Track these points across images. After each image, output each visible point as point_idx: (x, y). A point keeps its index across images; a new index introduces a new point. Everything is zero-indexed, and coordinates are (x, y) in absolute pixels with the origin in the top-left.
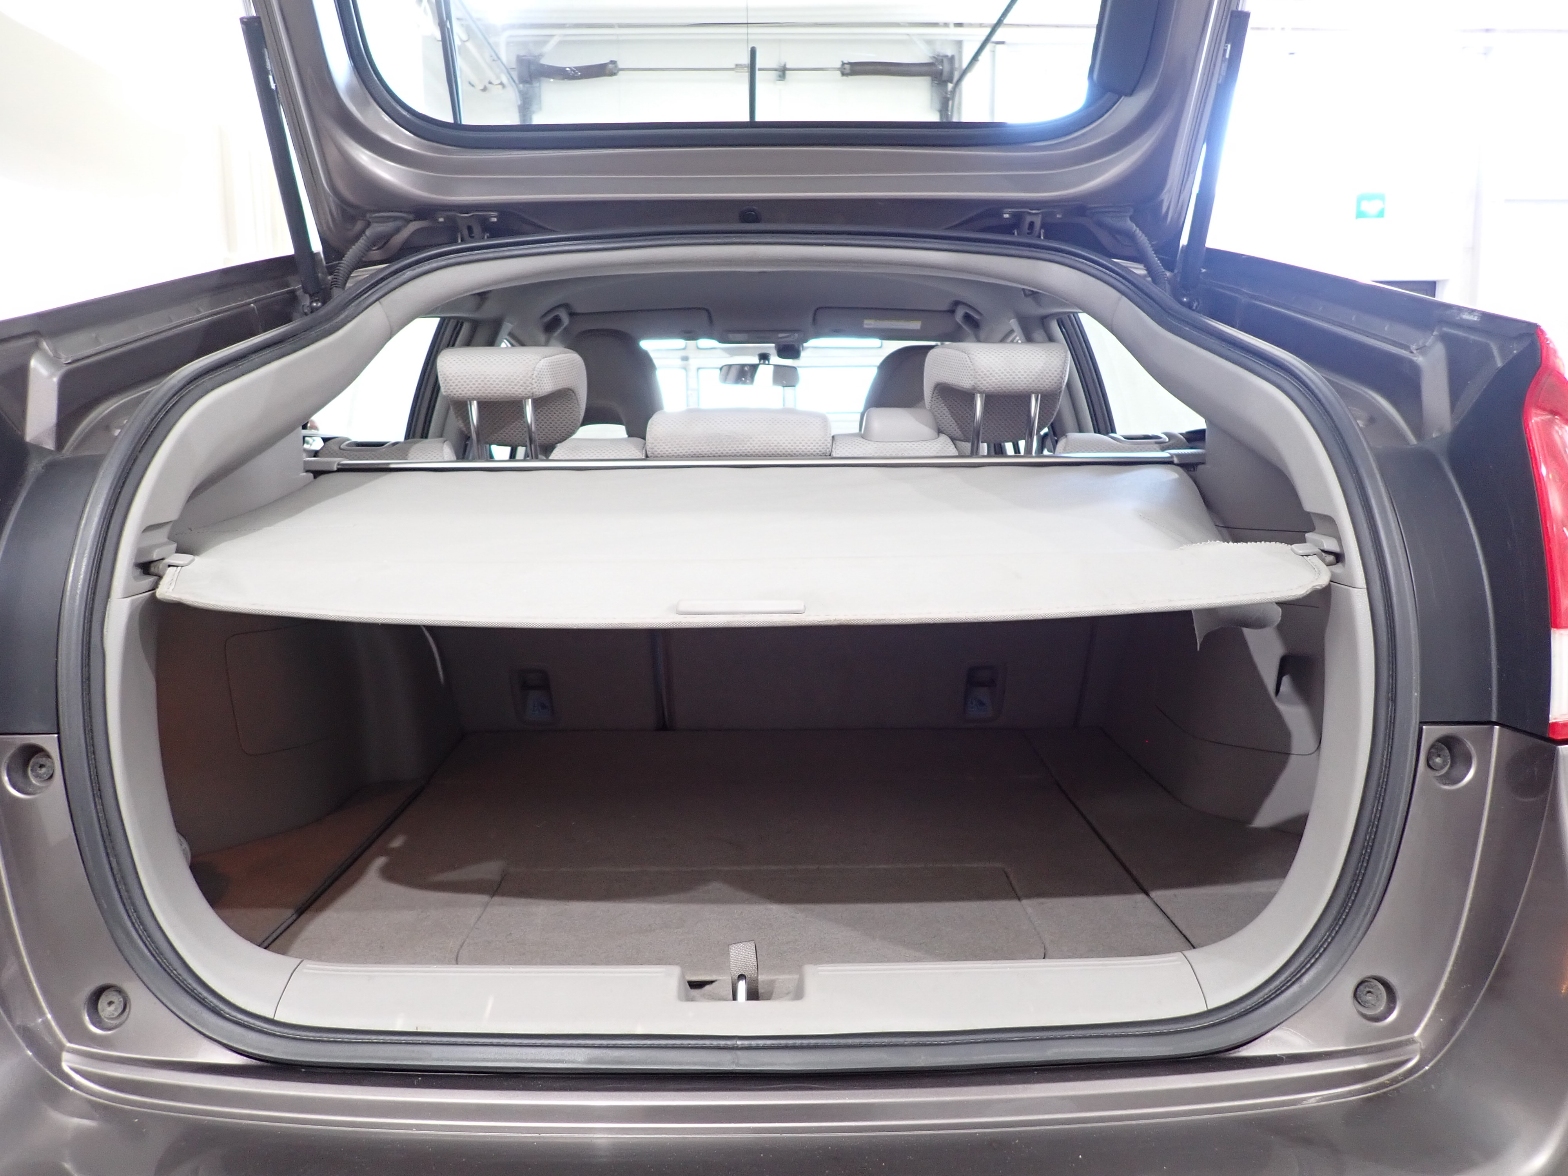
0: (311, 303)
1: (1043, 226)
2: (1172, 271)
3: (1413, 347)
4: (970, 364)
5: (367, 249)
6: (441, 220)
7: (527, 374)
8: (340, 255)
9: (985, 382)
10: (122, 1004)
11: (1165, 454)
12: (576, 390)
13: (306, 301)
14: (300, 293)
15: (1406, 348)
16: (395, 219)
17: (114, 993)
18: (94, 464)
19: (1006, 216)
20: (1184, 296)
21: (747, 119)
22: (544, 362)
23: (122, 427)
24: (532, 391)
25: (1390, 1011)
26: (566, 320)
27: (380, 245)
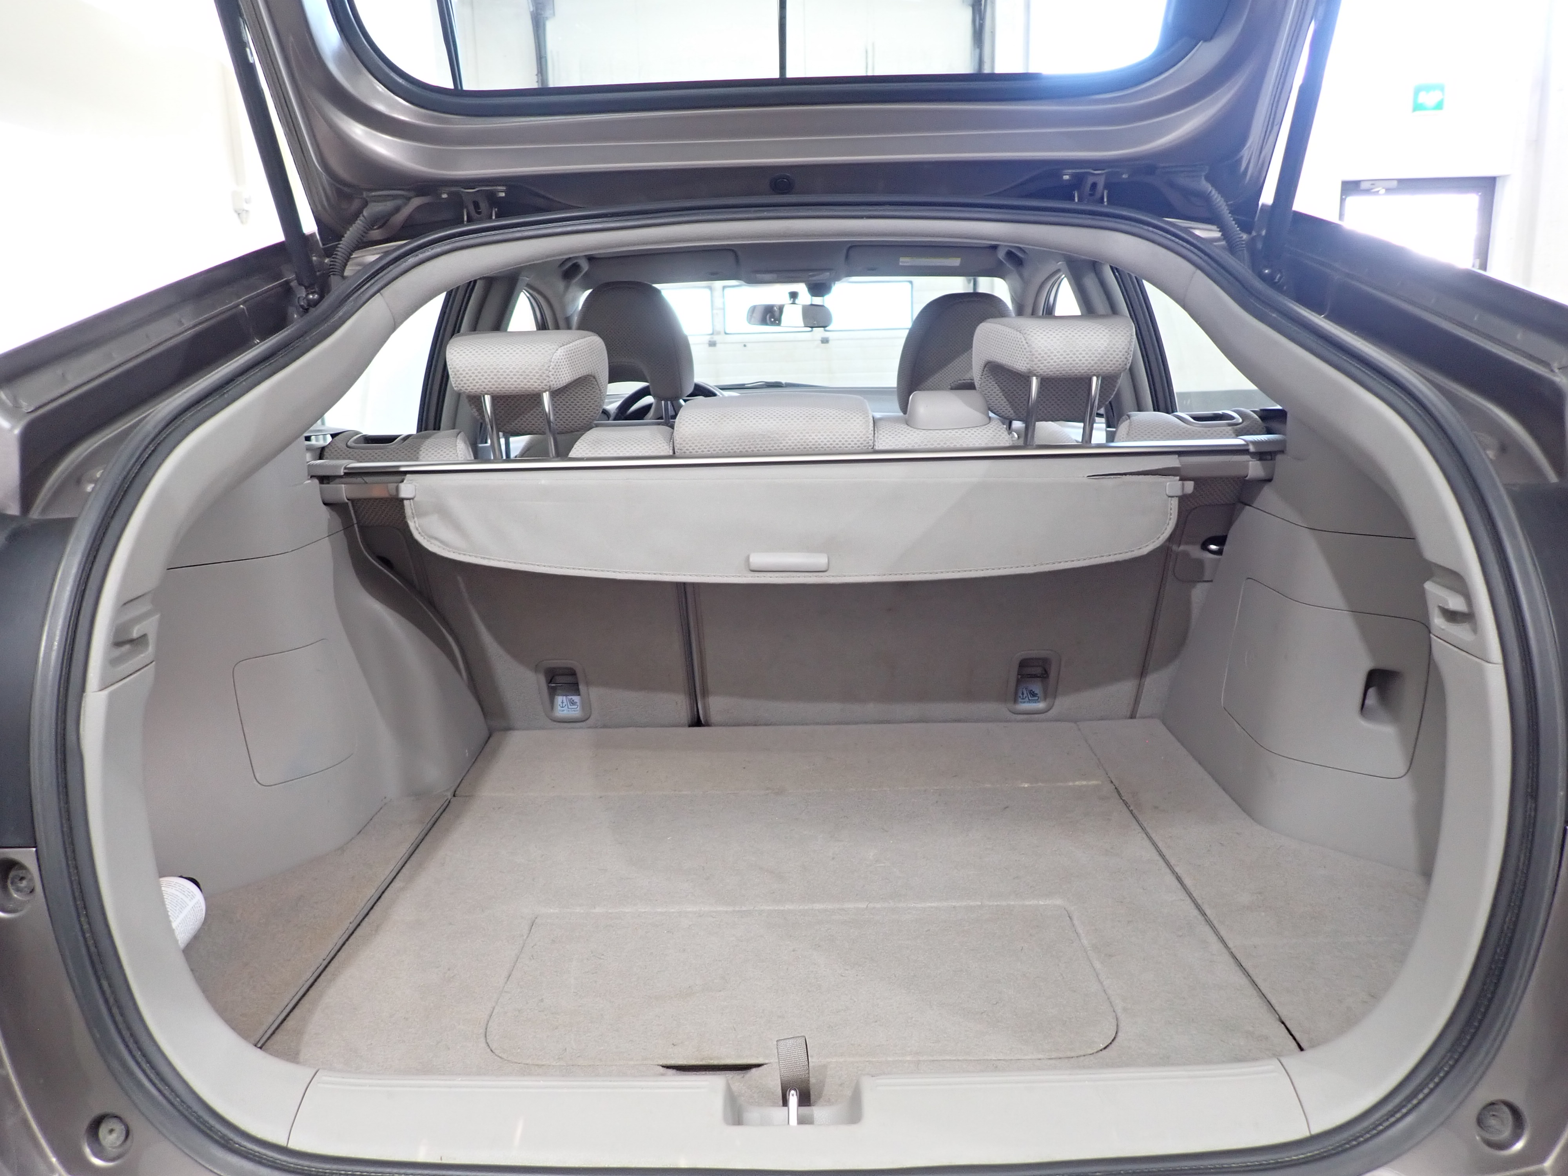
0: (308, 294)
1: (1107, 186)
2: (1249, 233)
3: (1555, 365)
4: (1026, 346)
5: (366, 231)
6: (445, 196)
7: (543, 366)
8: (339, 237)
9: (1042, 365)
10: (124, 1132)
11: (1239, 441)
12: (597, 376)
13: (302, 292)
14: (294, 284)
15: (1546, 364)
16: (395, 197)
17: (115, 1120)
18: (65, 526)
19: (1066, 177)
20: (1266, 268)
21: (776, 75)
22: (561, 352)
23: (95, 481)
24: (548, 384)
25: (1516, 1137)
26: (585, 266)
27: (380, 224)
